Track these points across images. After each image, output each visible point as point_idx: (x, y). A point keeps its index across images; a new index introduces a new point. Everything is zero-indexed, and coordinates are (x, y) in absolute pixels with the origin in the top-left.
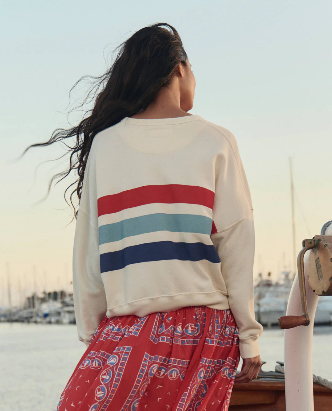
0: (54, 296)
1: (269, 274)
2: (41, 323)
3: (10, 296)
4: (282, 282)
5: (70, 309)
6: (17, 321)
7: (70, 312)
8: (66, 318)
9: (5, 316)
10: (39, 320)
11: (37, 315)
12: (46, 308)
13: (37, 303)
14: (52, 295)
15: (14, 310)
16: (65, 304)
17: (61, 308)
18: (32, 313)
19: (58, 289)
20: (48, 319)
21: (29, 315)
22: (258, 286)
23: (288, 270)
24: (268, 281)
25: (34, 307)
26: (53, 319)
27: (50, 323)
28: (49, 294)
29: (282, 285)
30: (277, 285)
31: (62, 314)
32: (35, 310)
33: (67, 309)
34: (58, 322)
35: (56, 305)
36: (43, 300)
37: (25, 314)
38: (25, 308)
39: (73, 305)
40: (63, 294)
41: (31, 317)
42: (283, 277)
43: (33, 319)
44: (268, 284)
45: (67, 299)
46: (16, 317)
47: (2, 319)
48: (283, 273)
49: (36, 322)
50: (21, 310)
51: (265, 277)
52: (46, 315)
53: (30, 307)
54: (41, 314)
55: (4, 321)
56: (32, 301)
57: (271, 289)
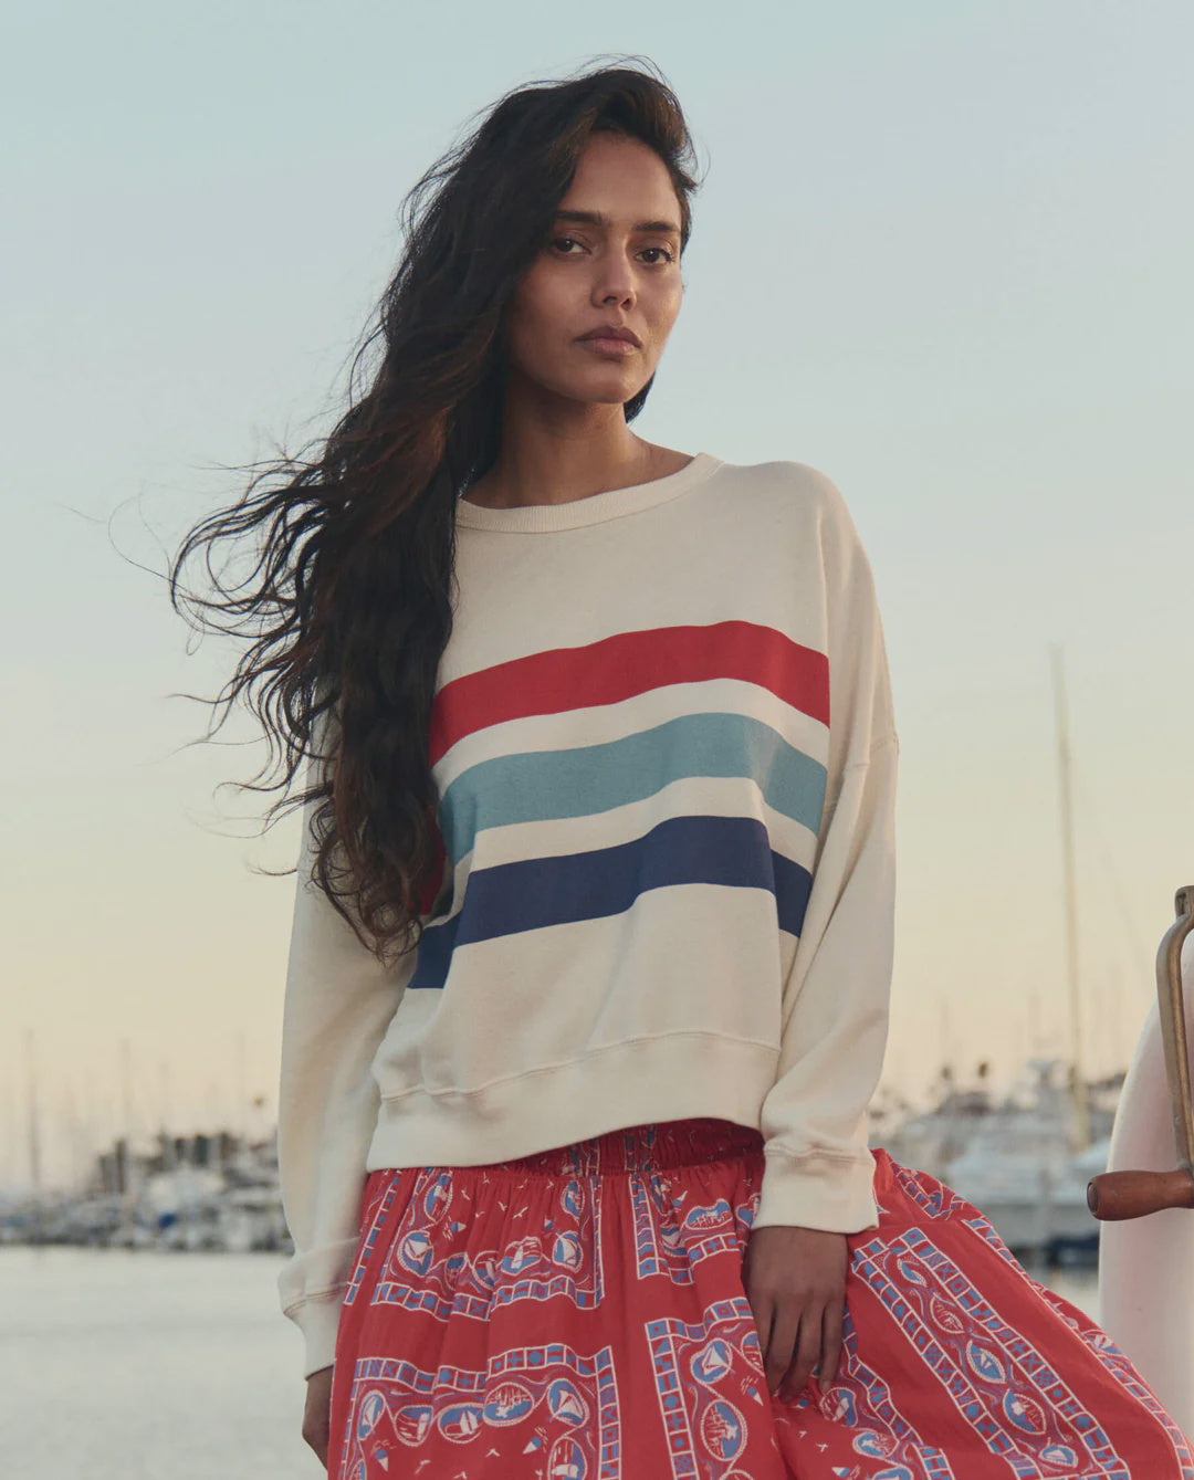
0: (199, 1150)
1: (983, 1070)
2: (149, 1247)
3: (35, 1153)
4: (1027, 1099)
5: (256, 1196)
6: (61, 1241)
7: (253, 1209)
8: (240, 1231)
9: (15, 1222)
10: (141, 1235)
11: (136, 1220)
12: (166, 1193)
13: (134, 1176)
14: (190, 1148)
15: (49, 1203)
16: (236, 1180)
17: (224, 1192)
18: (116, 1211)
19: (209, 1126)
20: (173, 1234)
21: (104, 1221)
22: (940, 1112)
23: (1049, 1054)
24: (974, 1094)
25: (122, 1189)
26: (193, 1235)
27: (180, 1247)
28: (179, 1144)
29: (1030, 1111)
30: (1010, 1109)
31: (225, 1217)
32: (127, 1201)
33: (242, 1196)
34: (211, 1246)
35: (204, 1184)
36: (157, 1166)
37: (89, 1214)
38: (91, 1196)
39: (265, 1184)
40: (227, 1144)
41: (113, 1228)
42: (1032, 1078)
43: (121, 1235)
44: (976, 1107)
45: (245, 1163)
46: (58, 1228)
47: (8, 1233)
48: (1033, 1065)
49: (130, 1245)
50: (77, 1202)
51: (966, 1081)
52: (167, 1221)
53: (108, 1190)
54: (148, 1217)
55: (14, 1243)
56: (114, 1167)
57: (989, 1123)
